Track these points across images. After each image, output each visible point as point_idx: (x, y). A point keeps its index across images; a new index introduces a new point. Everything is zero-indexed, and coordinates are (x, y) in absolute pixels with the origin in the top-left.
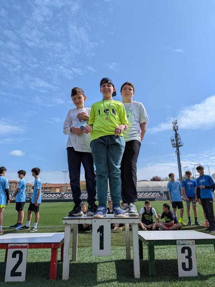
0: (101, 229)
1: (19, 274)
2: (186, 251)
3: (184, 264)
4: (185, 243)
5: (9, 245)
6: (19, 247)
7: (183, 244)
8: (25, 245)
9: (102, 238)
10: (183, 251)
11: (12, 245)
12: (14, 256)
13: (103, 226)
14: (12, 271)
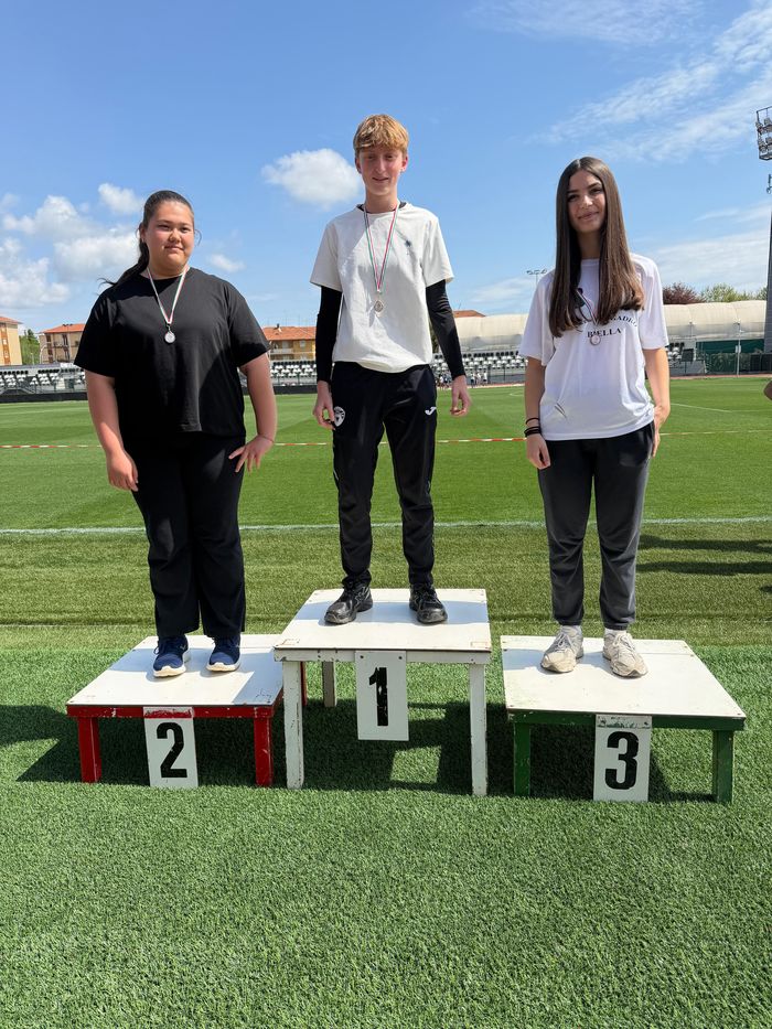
0: (379, 677)
1: (182, 773)
2: (623, 743)
3: (611, 775)
4: (621, 721)
5: (145, 710)
6: (169, 715)
7: (616, 726)
8: (185, 710)
9: (382, 700)
10: (613, 741)
11: (152, 710)
12: (162, 732)
13: (385, 669)
14: (162, 767)
